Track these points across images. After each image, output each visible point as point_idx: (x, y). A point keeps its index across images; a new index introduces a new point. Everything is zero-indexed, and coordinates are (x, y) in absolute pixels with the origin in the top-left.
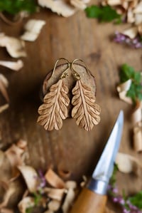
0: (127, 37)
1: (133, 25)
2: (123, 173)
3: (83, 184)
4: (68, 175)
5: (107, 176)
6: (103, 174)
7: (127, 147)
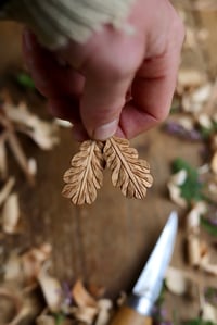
0: (181, 127)
1: (190, 114)
2: (173, 295)
3: (120, 302)
4: (102, 292)
5: (153, 294)
6: (147, 289)
7: (179, 261)
